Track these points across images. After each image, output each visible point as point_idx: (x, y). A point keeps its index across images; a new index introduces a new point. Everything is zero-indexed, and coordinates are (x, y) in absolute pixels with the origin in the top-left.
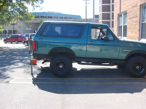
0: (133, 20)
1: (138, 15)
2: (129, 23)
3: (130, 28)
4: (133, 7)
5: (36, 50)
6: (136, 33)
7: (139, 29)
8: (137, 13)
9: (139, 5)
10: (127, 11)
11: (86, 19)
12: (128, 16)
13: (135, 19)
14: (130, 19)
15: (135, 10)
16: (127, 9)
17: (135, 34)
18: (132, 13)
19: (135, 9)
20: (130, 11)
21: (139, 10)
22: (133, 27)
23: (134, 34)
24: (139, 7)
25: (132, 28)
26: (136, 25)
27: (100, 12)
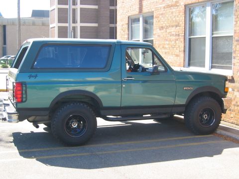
0: (168, 31)
1: (181, 23)
2: (159, 36)
3: (161, 47)
4: (169, 6)
5: (24, 99)
6: (177, 56)
7: (183, 49)
8: (178, 19)
9: (182, 4)
10: (153, 12)
11: (19, 18)
12: (155, 22)
13: (173, 30)
14: (162, 28)
15: (172, 13)
16: (153, 10)
17: (176, 58)
18: (165, 18)
19: (174, 10)
20: (162, 14)
21: (182, 14)
22: (168, 44)
23: (172, 57)
24: (182, 8)
25: (167, 46)
26: (177, 42)
27: (51, 4)
